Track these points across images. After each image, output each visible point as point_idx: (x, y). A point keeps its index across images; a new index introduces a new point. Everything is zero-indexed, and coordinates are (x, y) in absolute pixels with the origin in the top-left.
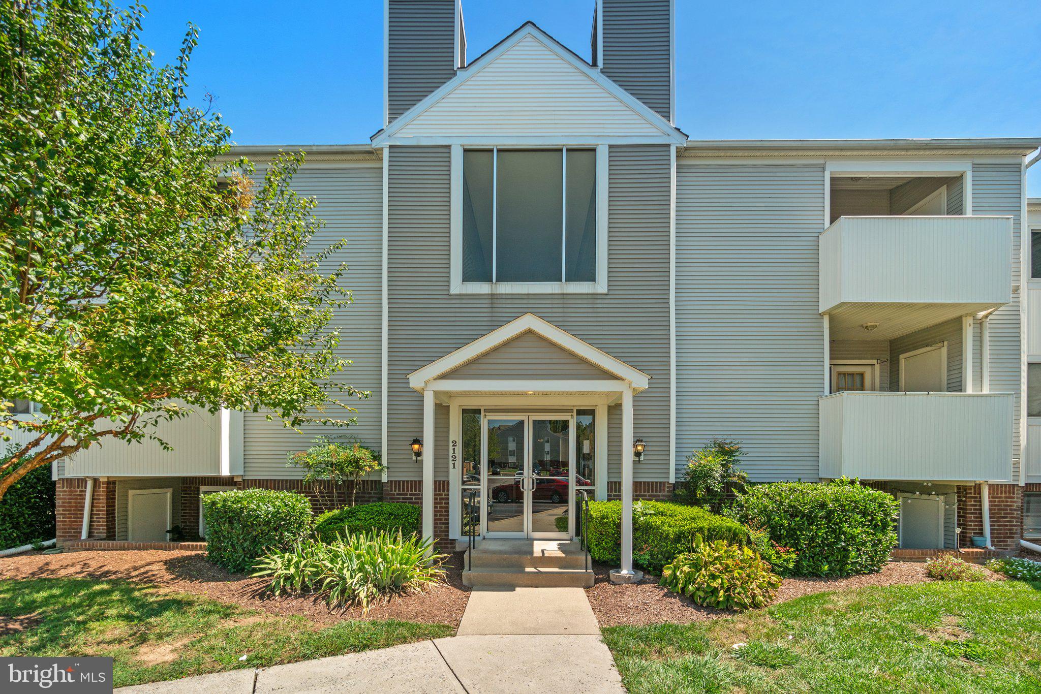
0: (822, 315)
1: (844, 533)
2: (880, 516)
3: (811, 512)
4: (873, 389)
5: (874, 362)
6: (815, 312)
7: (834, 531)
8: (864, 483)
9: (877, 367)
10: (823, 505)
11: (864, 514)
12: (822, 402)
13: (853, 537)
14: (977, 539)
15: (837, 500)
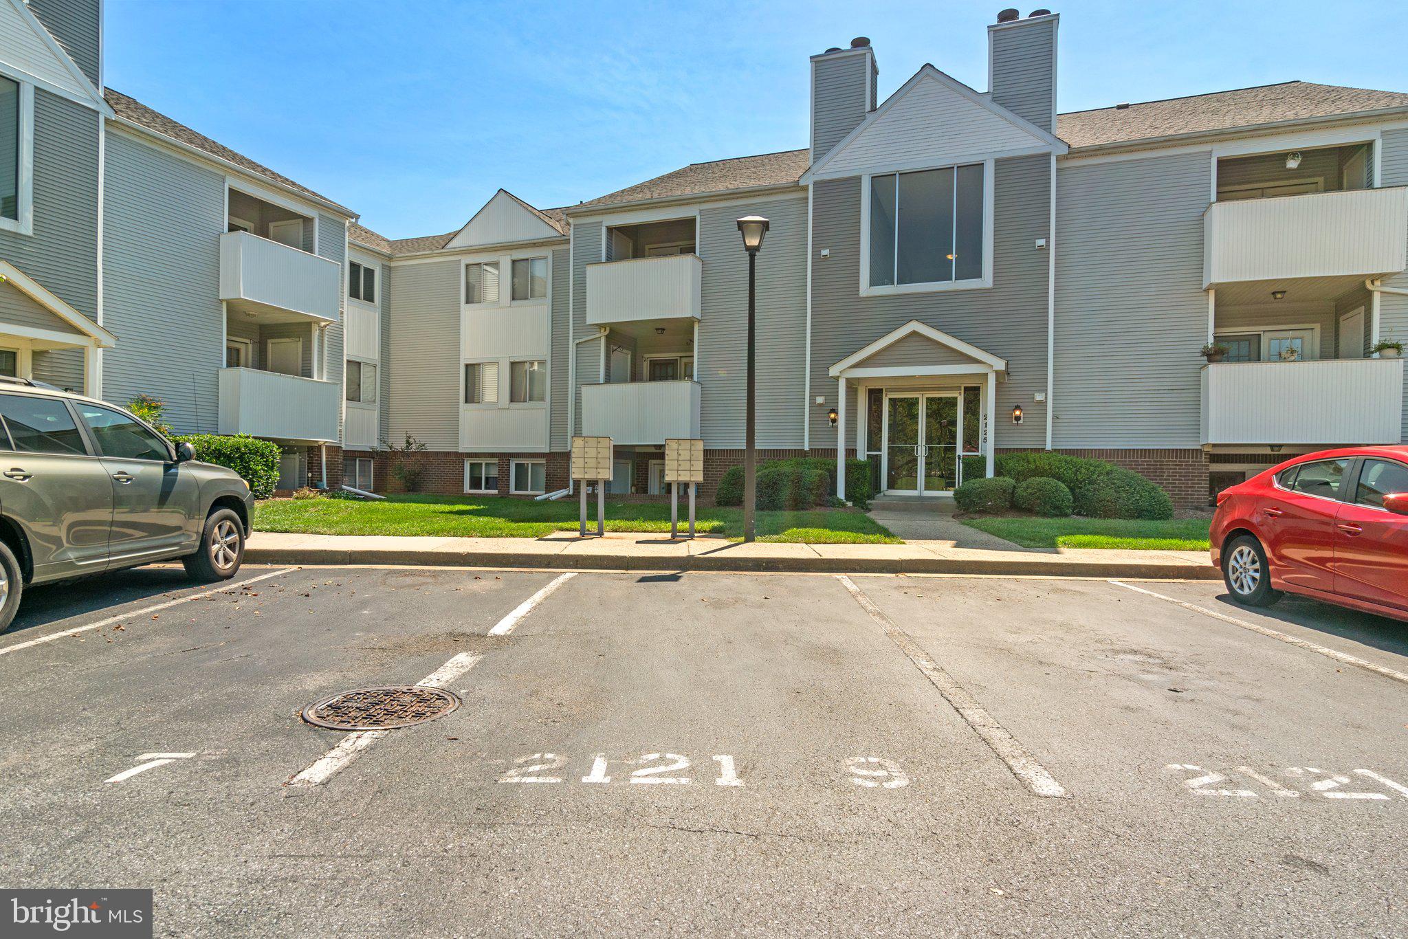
0: (221, 301)
1: (251, 469)
2: (271, 459)
3: (231, 454)
4: (247, 366)
5: (248, 341)
6: (216, 297)
7: (245, 467)
8: (255, 438)
9: (250, 346)
10: (238, 449)
11: (262, 456)
12: (220, 373)
13: (256, 472)
14: (319, 483)
15: (247, 446)
